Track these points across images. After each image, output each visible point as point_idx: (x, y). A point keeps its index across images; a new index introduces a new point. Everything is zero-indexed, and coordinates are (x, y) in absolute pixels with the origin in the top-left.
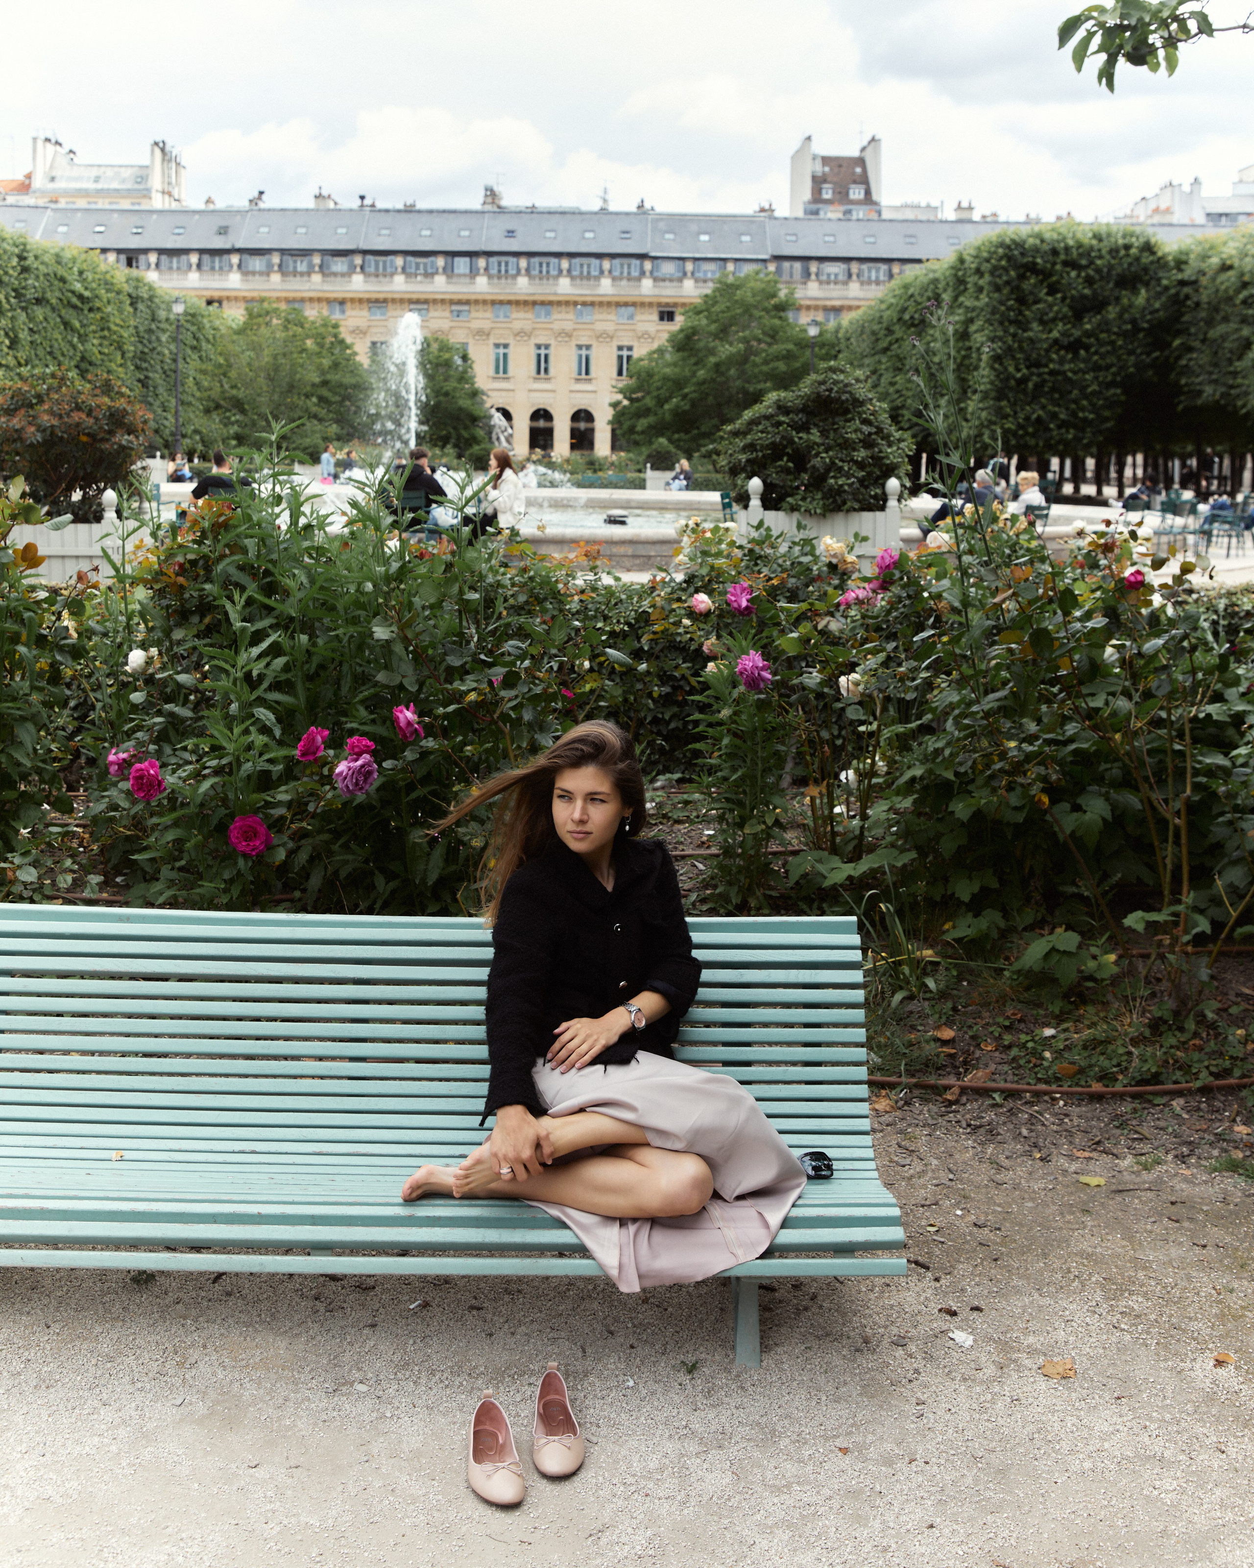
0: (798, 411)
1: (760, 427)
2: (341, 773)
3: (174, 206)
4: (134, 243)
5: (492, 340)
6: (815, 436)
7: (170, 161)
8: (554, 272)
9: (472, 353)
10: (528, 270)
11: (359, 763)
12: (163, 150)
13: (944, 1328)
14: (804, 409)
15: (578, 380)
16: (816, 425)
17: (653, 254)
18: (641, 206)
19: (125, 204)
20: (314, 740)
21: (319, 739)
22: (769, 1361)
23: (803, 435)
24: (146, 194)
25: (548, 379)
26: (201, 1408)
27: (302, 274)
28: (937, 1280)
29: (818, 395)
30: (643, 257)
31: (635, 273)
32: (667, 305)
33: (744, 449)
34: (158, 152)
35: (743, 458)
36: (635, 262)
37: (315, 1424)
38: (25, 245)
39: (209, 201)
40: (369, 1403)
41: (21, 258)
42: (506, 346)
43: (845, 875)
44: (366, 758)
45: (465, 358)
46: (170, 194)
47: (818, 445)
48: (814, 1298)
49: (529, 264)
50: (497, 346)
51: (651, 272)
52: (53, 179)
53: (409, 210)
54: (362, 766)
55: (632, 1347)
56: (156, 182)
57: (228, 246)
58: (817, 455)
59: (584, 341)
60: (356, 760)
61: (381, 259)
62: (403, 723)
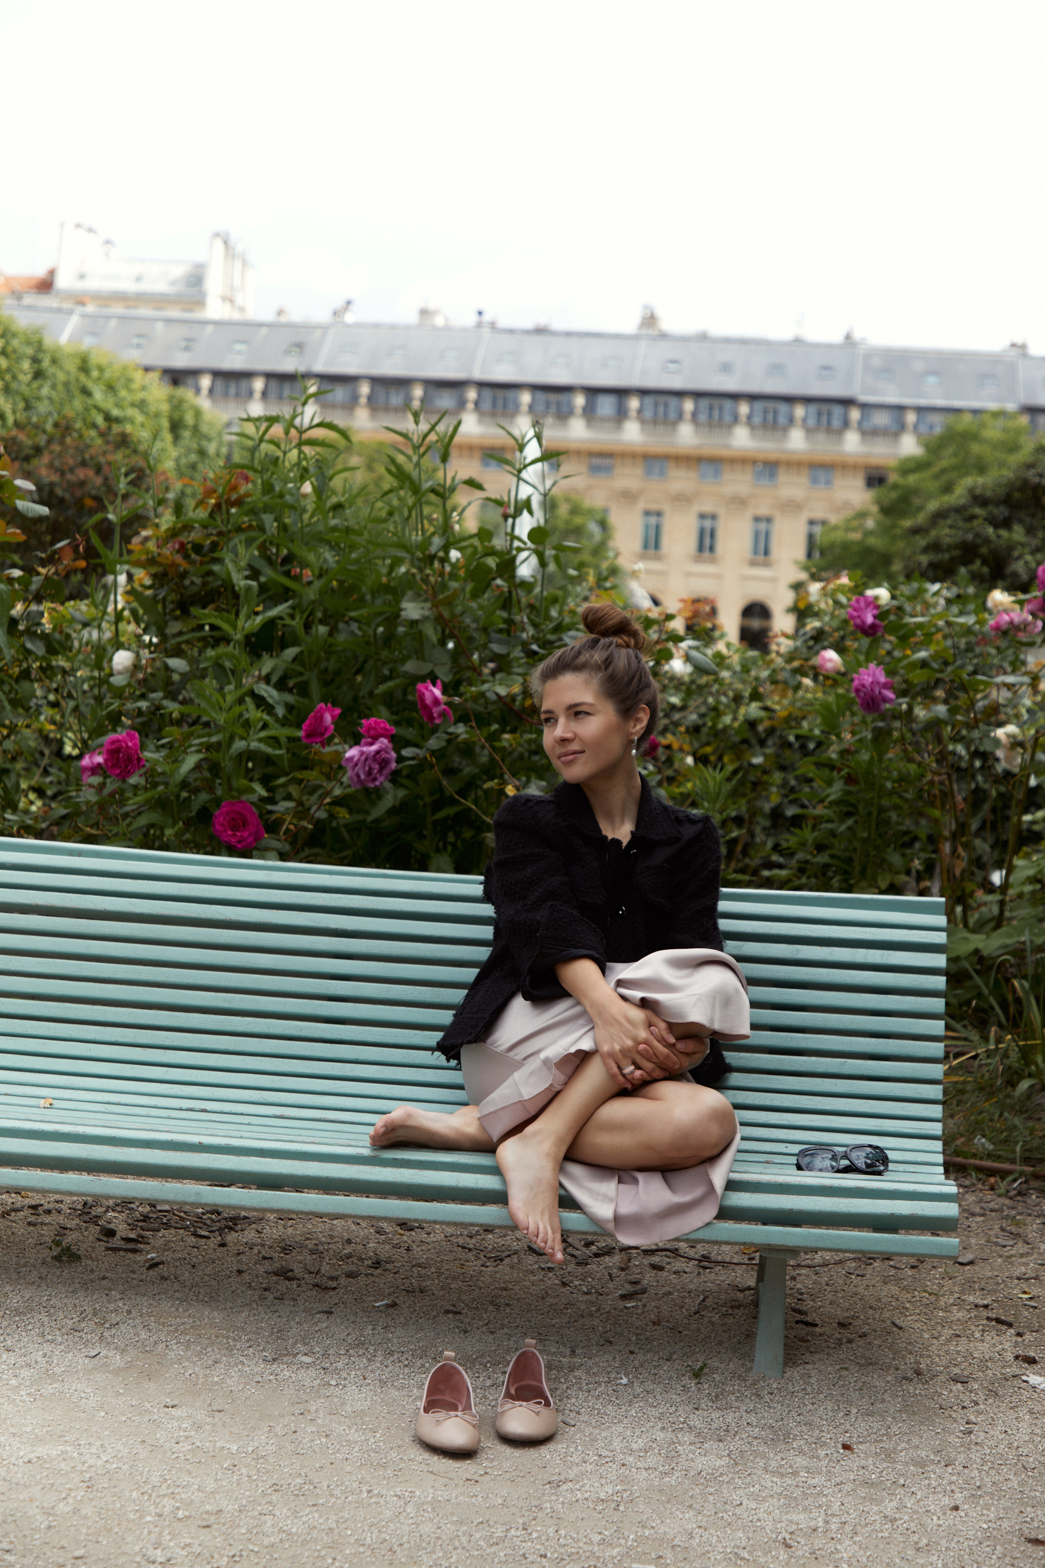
0: (998, 502)
1: (949, 522)
2: (351, 759)
3: (236, 316)
4: (181, 361)
5: (641, 505)
6: (1018, 533)
7: (234, 257)
8: (727, 418)
9: (614, 519)
10: (694, 415)
11: (374, 748)
12: (226, 243)
13: (1018, 1373)
14: (1007, 500)
15: (753, 564)
16: (1020, 521)
17: (863, 398)
18: (848, 337)
19: (174, 313)
20: (322, 718)
21: (328, 718)
22: (793, 1373)
23: (1003, 533)
24: (200, 302)
25: (713, 561)
26: (117, 1360)
27: (396, 410)
28: (1019, 1335)
29: (1025, 482)
30: (847, 403)
31: (836, 423)
32: (878, 468)
33: (925, 550)
34: (219, 244)
35: (924, 559)
36: (837, 410)
37: (248, 1383)
38: (40, 342)
39: (280, 312)
40: (312, 1372)
41: (35, 360)
42: (659, 514)
43: (971, 947)
44: (384, 741)
45: (603, 524)
46: (231, 301)
47: (1022, 545)
48: (863, 1335)
49: (696, 408)
50: (647, 513)
51: (860, 423)
52: (82, 277)
53: (540, 331)
54: (378, 752)
55: (632, 1352)
56: (214, 286)
57: (302, 369)
58: (1019, 557)
59: (763, 511)
60: (371, 744)
61: (500, 393)
62: (428, 700)
